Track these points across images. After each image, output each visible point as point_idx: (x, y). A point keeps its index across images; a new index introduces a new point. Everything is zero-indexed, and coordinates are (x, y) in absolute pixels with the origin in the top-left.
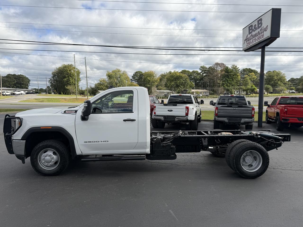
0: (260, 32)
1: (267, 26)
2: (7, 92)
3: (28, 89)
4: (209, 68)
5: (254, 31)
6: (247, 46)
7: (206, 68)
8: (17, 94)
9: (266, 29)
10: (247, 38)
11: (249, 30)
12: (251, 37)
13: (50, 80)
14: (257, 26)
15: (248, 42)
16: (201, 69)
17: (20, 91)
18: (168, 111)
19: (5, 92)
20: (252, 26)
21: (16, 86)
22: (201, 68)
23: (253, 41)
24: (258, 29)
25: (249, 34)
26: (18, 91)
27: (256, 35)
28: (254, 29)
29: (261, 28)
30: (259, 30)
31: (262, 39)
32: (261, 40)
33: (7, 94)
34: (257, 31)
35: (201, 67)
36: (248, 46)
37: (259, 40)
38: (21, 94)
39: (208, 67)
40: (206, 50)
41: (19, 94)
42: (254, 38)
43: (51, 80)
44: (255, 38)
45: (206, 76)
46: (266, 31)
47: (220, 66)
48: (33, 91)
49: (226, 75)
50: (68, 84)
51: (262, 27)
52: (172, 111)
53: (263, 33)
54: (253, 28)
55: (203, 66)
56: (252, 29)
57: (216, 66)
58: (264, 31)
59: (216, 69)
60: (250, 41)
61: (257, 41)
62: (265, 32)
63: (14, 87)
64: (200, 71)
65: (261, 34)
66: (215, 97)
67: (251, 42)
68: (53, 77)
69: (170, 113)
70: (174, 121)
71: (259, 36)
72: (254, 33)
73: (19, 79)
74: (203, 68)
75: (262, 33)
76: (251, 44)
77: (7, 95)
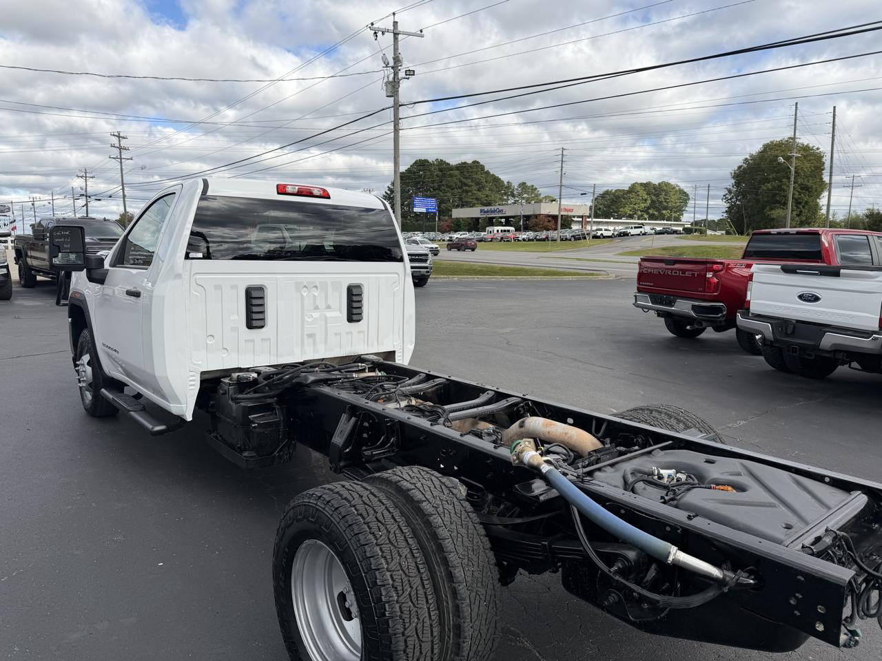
2: (606, 230)
3: (680, 221)
8: (632, 235)
13: (727, 192)
17: (641, 227)
18: (801, 297)
19: (601, 230)
21: (648, 213)
26: (635, 228)
33: (606, 233)
38: (643, 234)
41: (639, 235)
43: (730, 191)
48: (686, 226)
50: (779, 202)
52: (816, 299)
63: (642, 215)
68: (737, 184)
69: (808, 311)
70: (816, 348)
73: (657, 195)
77: (604, 237)
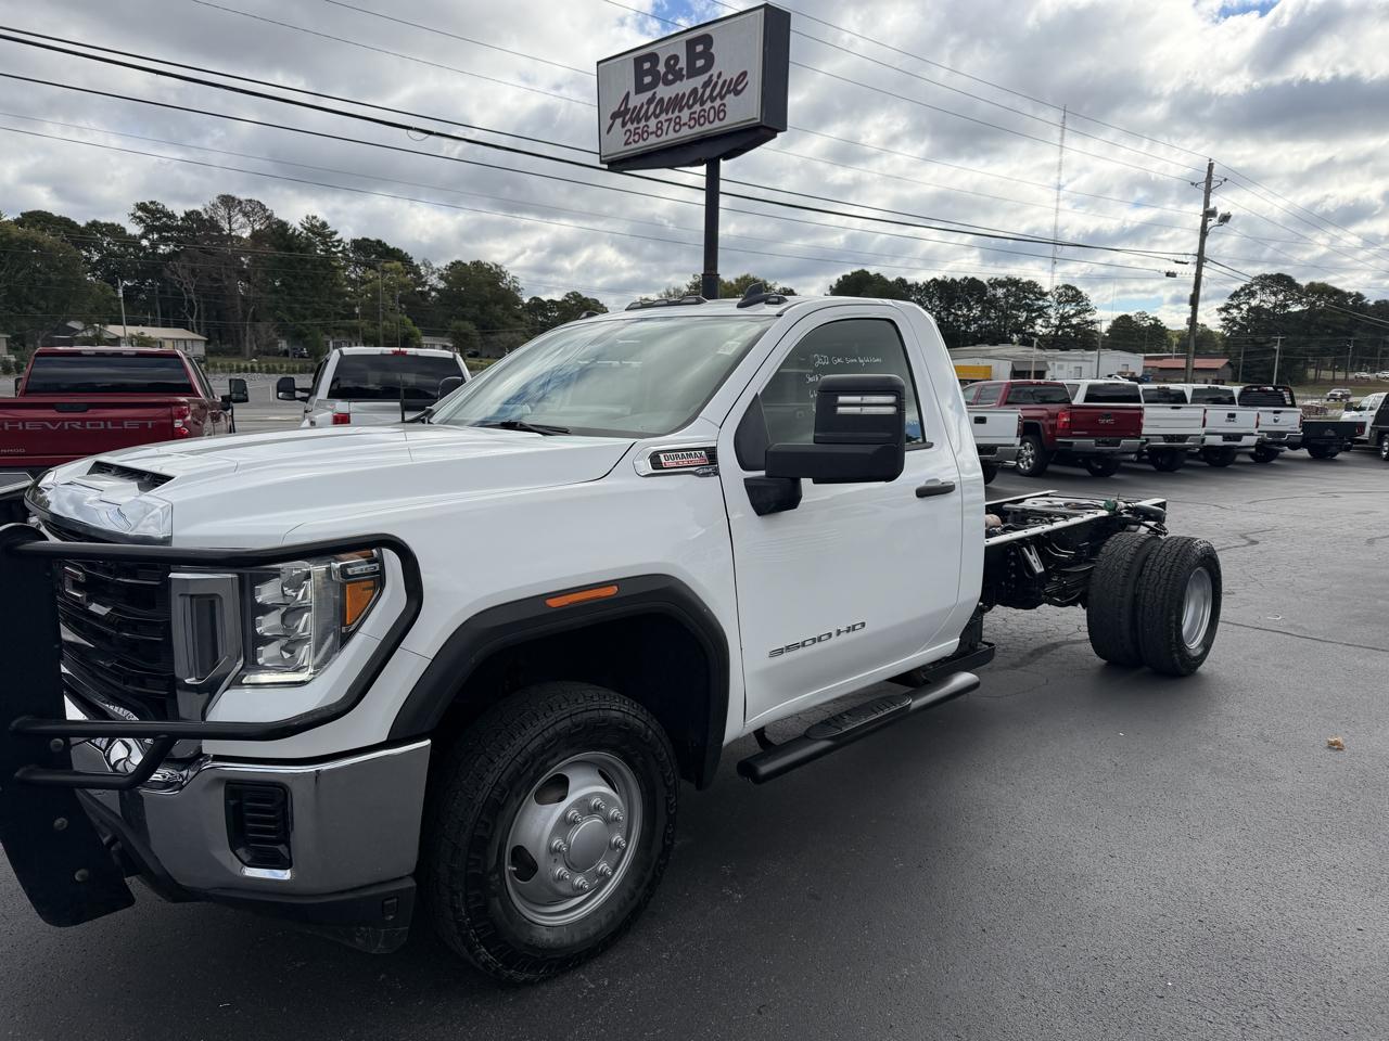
0: (700, 91)
1: (744, 74)
4: (183, 215)
5: (668, 83)
6: (626, 144)
7: (172, 216)
9: (737, 83)
10: (627, 110)
11: (639, 73)
12: (652, 107)
14: (683, 63)
15: (629, 126)
16: (141, 220)
20: (653, 58)
22: (139, 213)
23: (665, 128)
24: (691, 80)
25: (638, 91)
27: (677, 103)
28: (666, 74)
29: (705, 77)
30: (698, 81)
31: (716, 126)
32: (707, 127)
34: (684, 87)
35: (142, 207)
36: (634, 146)
37: (698, 129)
39: (180, 214)
40: (416, 129)
42: (670, 115)
44: (676, 113)
45: (173, 255)
46: (737, 93)
47: (246, 214)
49: (281, 260)
51: (714, 71)
53: (718, 103)
54: (662, 68)
55: (152, 203)
56: (653, 71)
57: (222, 212)
58: (728, 92)
59: (227, 226)
60: (643, 123)
61: (685, 132)
62: (731, 96)
64: (134, 230)
65: (708, 105)
66: (243, 365)
67: (652, 128)
71: (697, 108)
72: (664, 92)
74: (150, 214)
75: (713, 99)
76: (653, 140)
